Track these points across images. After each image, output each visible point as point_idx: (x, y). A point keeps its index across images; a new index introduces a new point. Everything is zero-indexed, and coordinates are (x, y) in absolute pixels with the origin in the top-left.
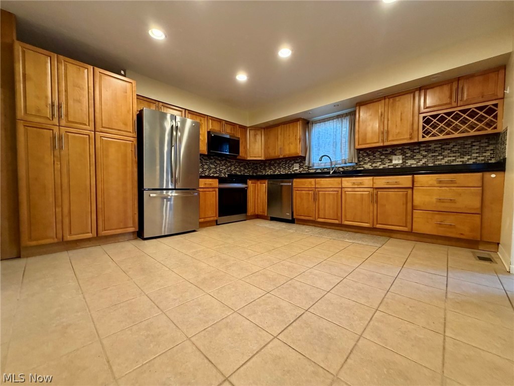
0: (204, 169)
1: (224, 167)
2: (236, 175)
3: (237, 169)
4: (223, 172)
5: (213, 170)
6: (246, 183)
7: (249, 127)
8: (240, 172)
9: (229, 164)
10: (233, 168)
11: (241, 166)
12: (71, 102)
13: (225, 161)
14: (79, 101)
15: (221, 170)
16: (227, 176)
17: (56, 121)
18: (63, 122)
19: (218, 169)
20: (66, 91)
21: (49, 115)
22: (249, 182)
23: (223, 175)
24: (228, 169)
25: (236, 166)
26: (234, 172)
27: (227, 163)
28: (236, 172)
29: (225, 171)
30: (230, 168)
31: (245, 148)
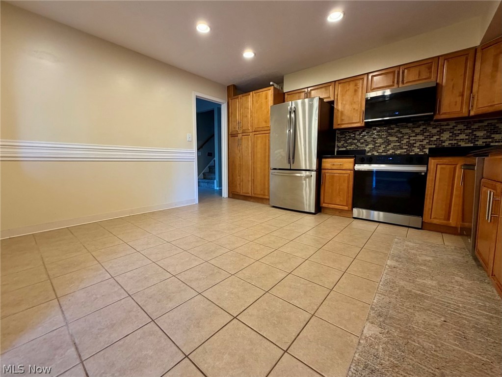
0: (376, 145)
1: (420, 137)
4: (417, 144)
5: (392, 145)
8: (473, 140)
9: (434, 131)
10: (446, 135)
15: (412, 142)
16: (427, 151)
18: (241, 131)
19: (405, 141)
23: (417, 150)
24: (435, 138)
25: (459, 132)
26: (451, 142)
27: (430, 129)
28: (456, 142)
29: (421, 143)
30: (438, 137)
31: (462, 95)
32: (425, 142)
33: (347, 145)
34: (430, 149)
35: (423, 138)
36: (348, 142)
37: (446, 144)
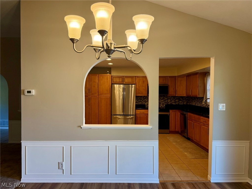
1: (162, 101)
2: (171, 105)
3: (173, 101)
4: (162, 103)
6: (169, 112)
7: (177, 76)
8: (175, 102)
9: (166, 99)
10: (169, 100)
11: (176, 99)
12: (93, 87)
13: (163, 97)
14: (94, 86)
16: (164, 105)
17: (89, 94)
18: (91, 94)
20: (92, 84)
21: (88, 93)
22: (171, 111)
24: (166, 101)
25: (172, 100)
26: (170, 103)
27: (165, 98)
28: (171, 103)
29: (163, 103)
30: (167, 101)
31: (174, 89)
32: (164, 102)
33: (138, 102)
34: (165, 105)
35: (163, 101)
36: (139, 101)
37: (169, 103)
